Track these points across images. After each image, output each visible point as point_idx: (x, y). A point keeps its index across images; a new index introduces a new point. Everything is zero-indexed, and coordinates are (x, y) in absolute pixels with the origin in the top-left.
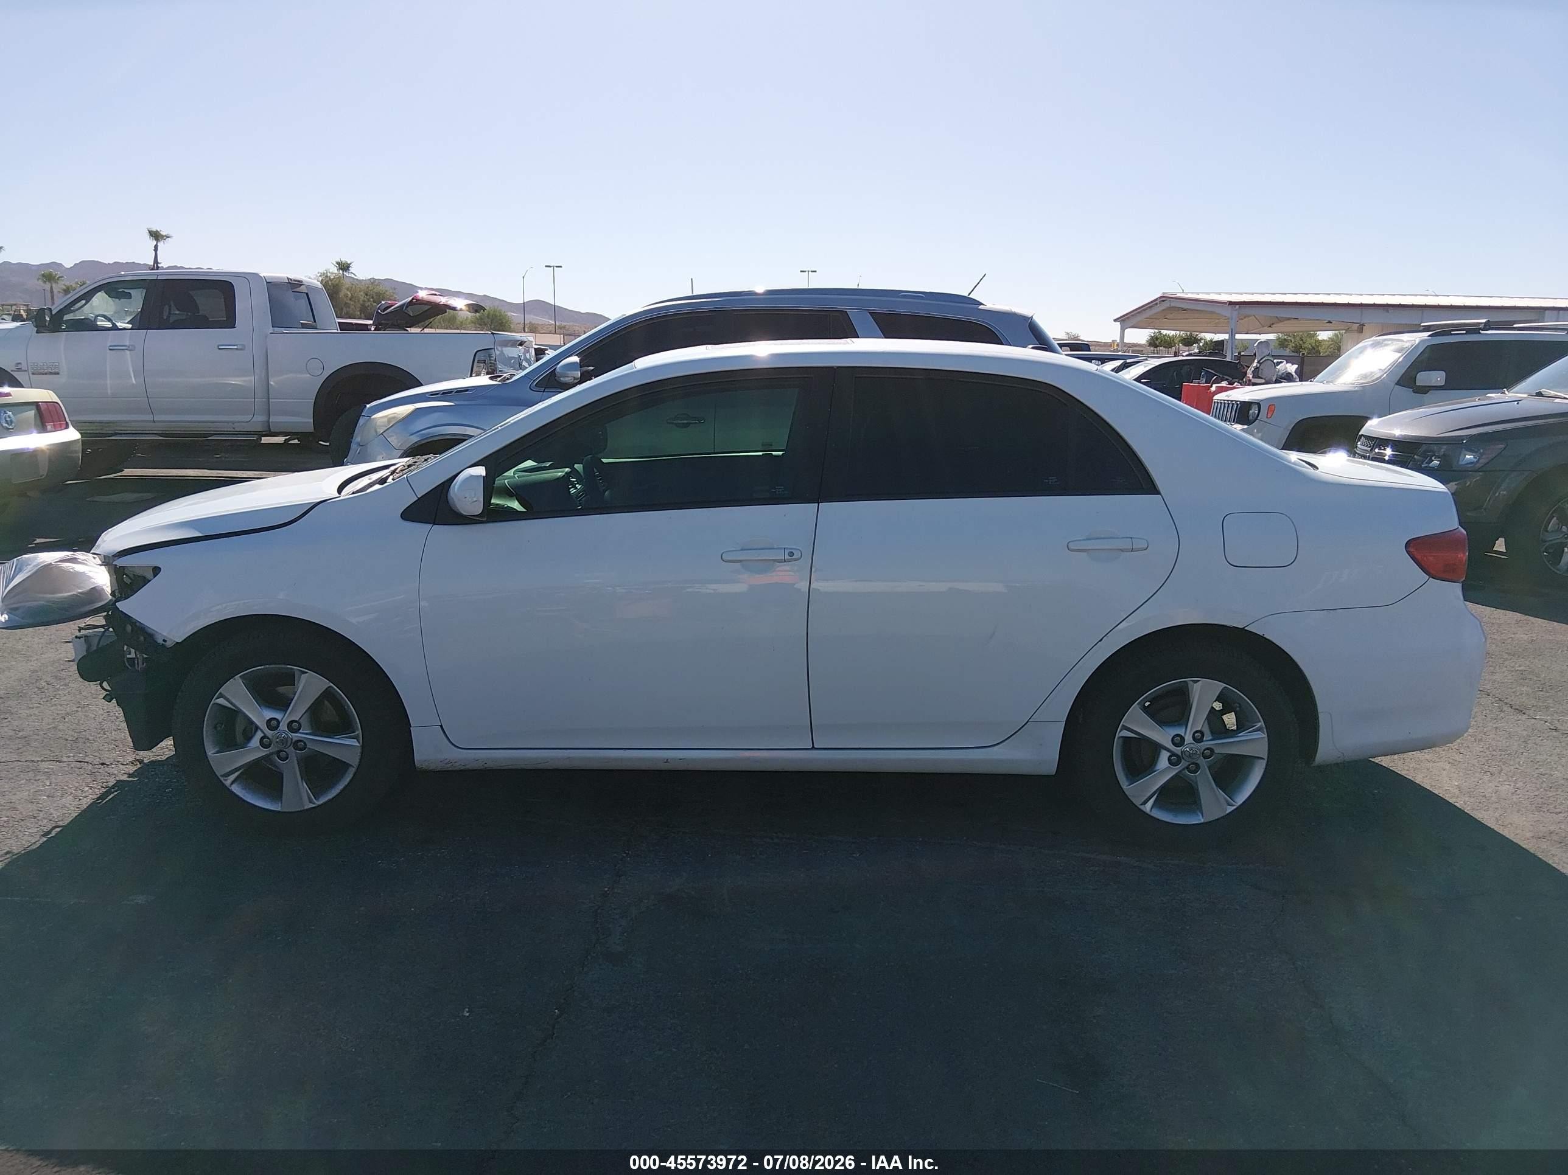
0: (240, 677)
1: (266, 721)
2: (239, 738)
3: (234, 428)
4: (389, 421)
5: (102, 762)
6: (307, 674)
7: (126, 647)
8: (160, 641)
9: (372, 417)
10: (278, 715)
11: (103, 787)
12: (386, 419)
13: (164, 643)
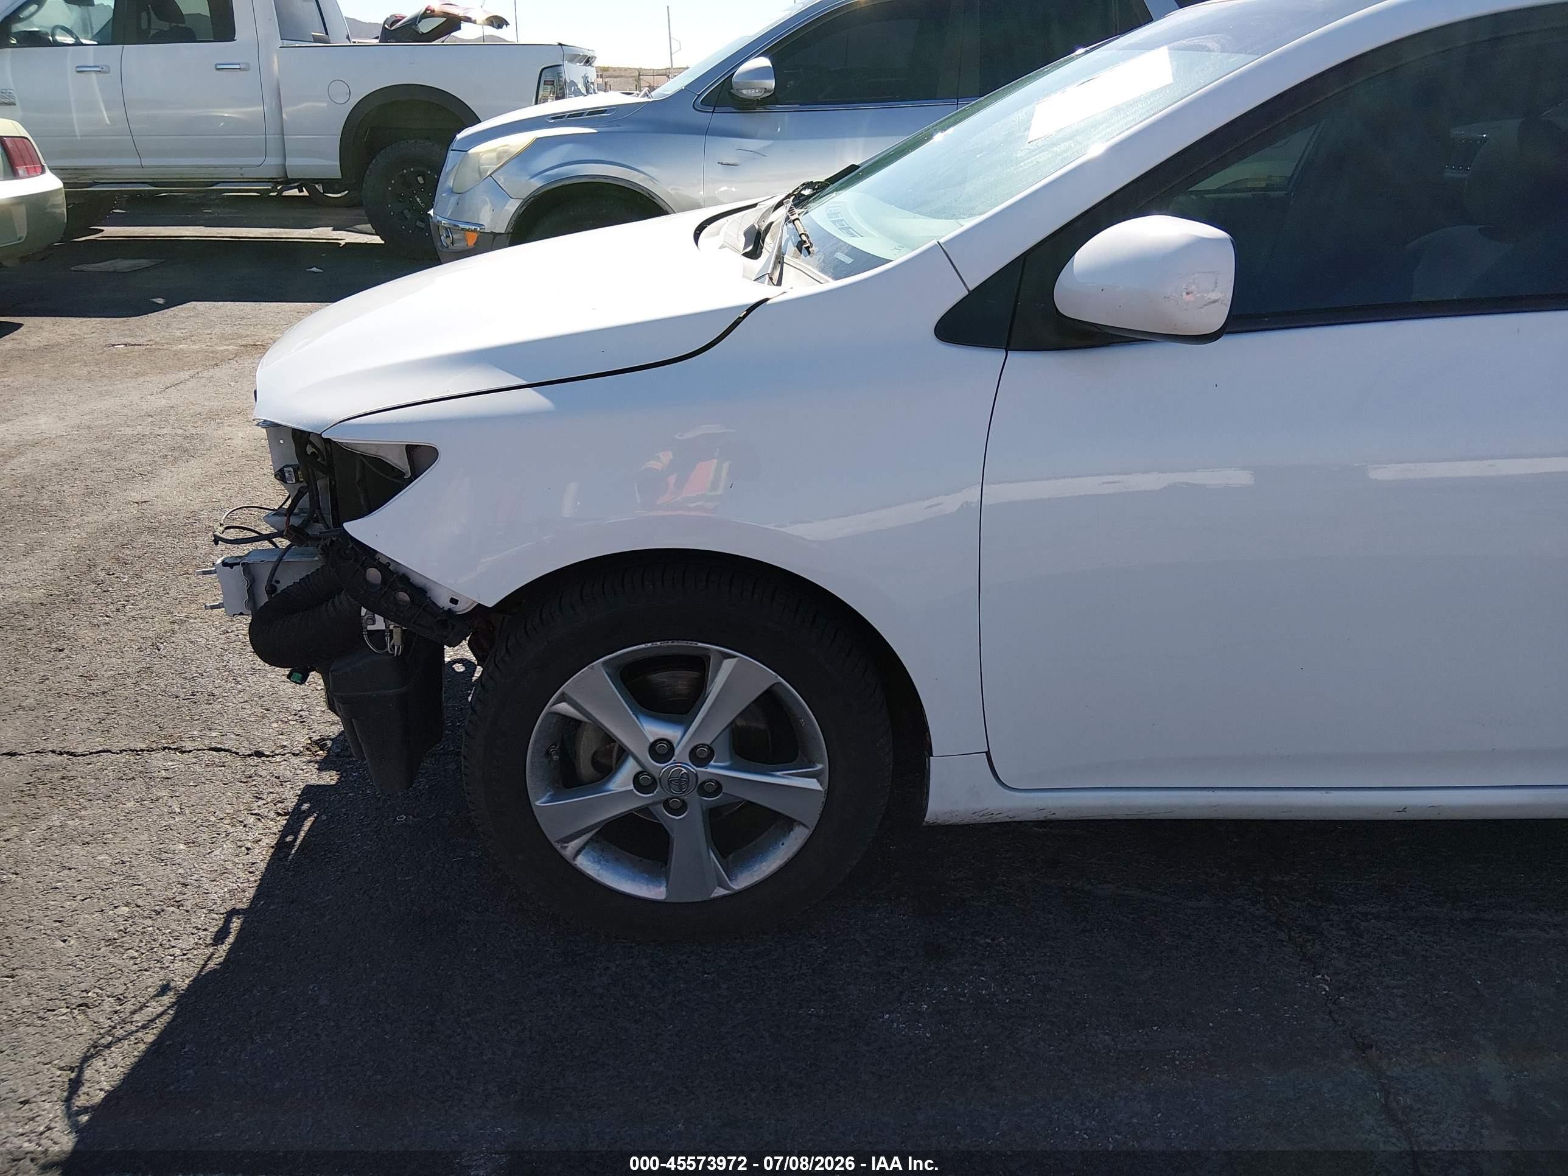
0: (604, 663)
1: (648, 745)
2: (585, 767)
3: (241, 175)
4: (499, 158)
5: (254, 749)
6: (736, 659)
7: (364, 611)
8: (444, 602)
9: (470, 152)
10: (671, 733)
11: (279, 814)
12: (494, 154)
13: (453, 605)
